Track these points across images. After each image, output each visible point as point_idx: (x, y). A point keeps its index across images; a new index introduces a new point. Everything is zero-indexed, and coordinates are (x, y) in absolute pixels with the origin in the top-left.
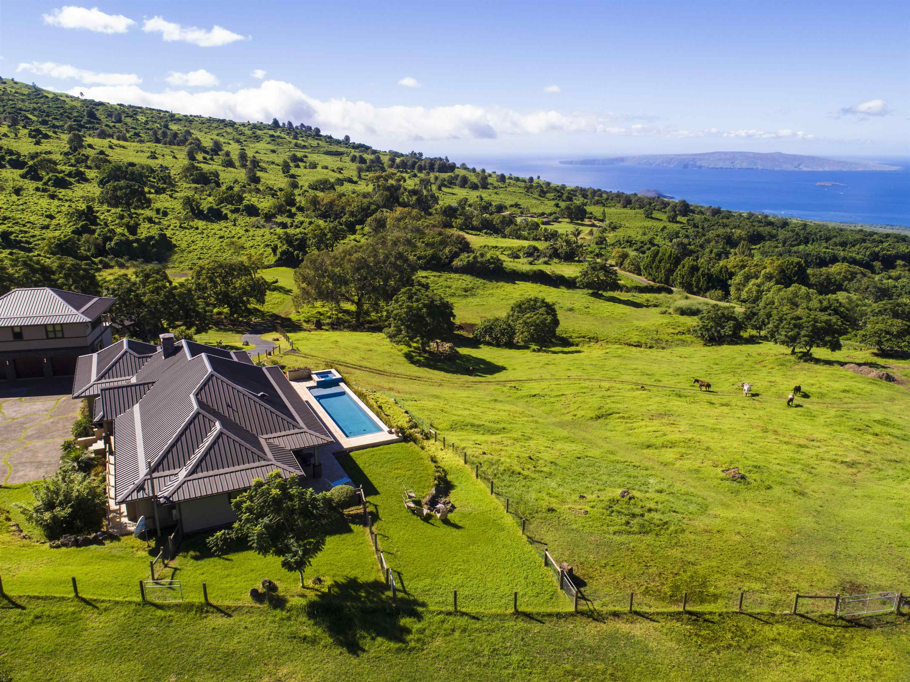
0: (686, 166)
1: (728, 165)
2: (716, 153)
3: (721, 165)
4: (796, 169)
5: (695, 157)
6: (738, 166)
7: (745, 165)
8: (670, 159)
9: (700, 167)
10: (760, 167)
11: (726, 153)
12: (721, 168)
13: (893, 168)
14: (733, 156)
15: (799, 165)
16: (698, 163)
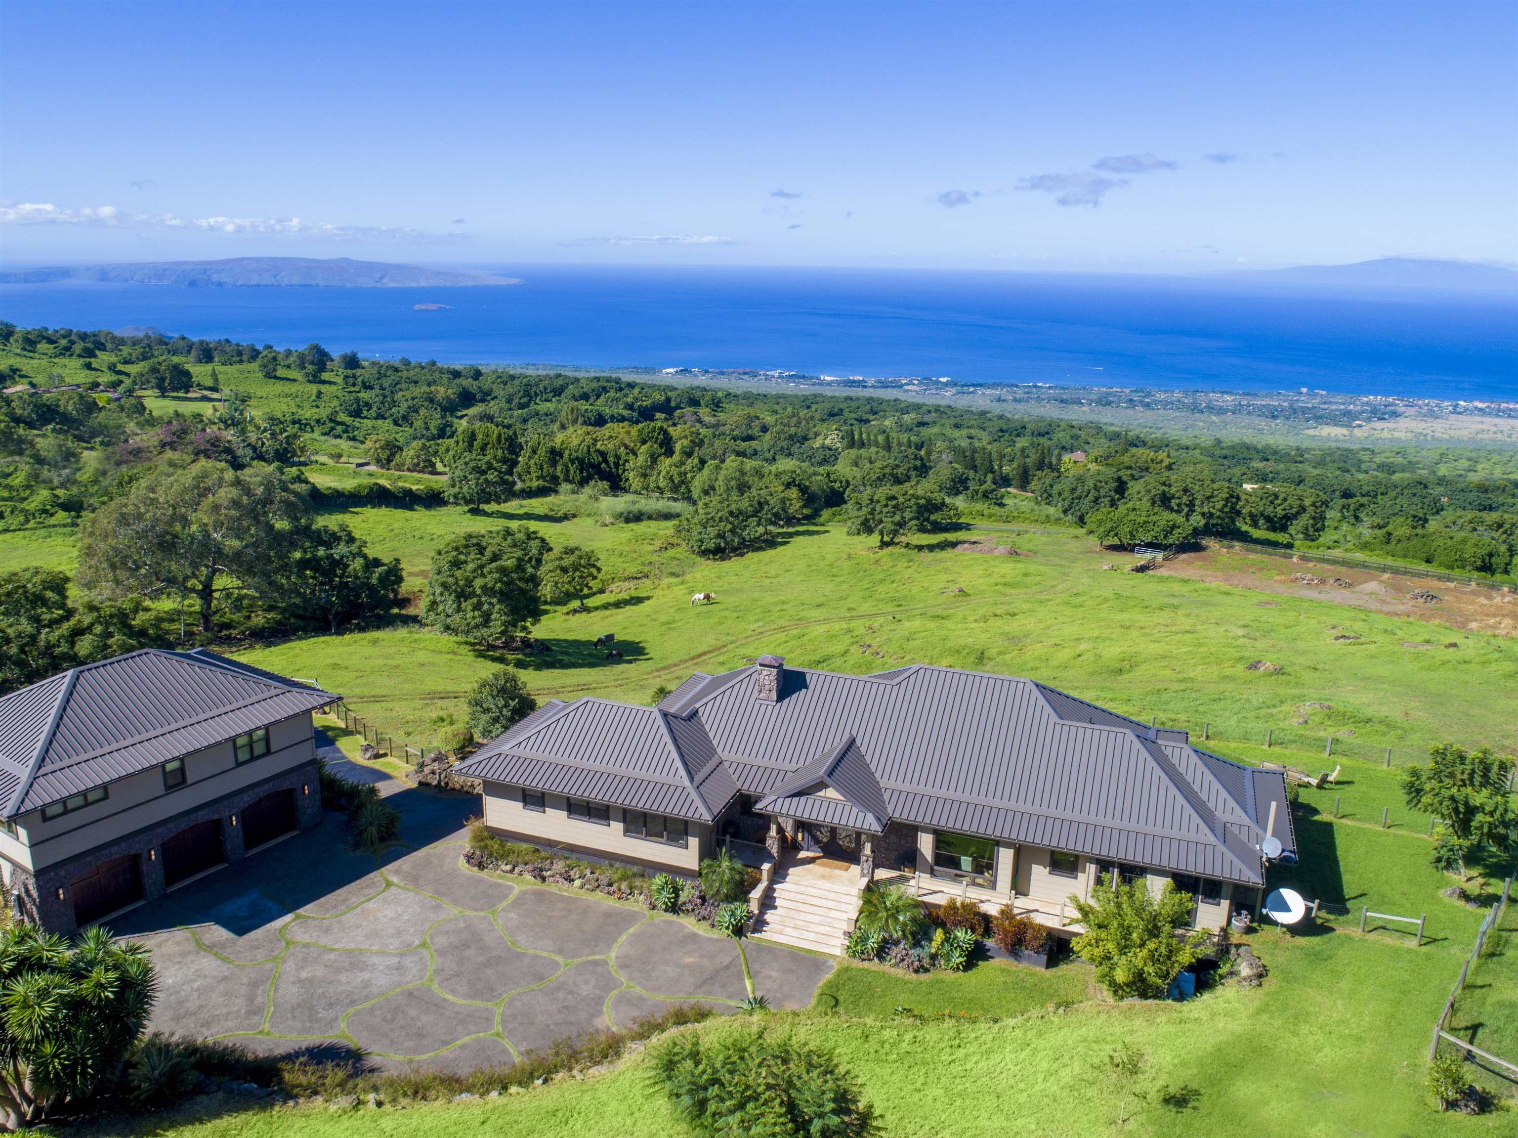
0: (193, 283)
1: (267, 279)
2: (243, 259)
3: (255, 280)
4: (379, 285)
5: (207, 268)
6: (286, 282)
7: (296, 280)
8: (161, 271)
9: (220, 284)
10: (322, 283)
11: (259, 260)
12: (258, 286)
13: (513, 281)
14: (277, 265)
15: (381, 278)
16: (216, 278)
